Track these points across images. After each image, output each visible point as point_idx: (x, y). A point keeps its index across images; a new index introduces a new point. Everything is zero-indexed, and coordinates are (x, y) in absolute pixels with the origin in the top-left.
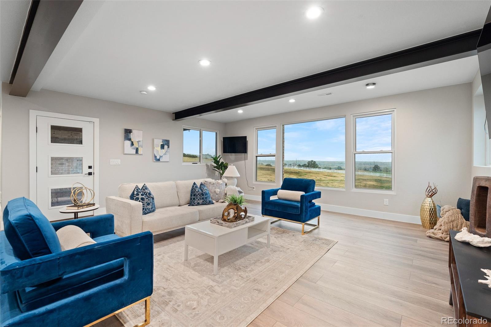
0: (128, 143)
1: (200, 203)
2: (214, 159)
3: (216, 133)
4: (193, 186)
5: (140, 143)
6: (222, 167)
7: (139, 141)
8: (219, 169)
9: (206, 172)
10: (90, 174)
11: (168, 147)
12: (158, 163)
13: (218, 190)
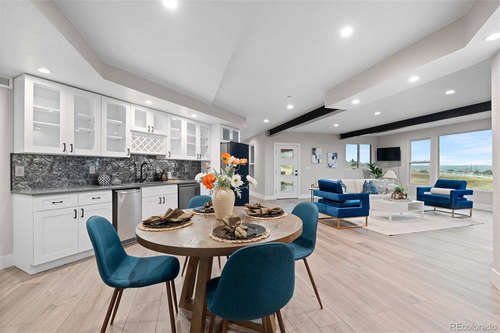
0: (314, 156)
1: (370, 193)
2: (370, 166)
3: (371, 146)
4: (365, 183)
5: (321, 156)
6: (378, 173)
7: (320, 155)
8: (374, 174)
9: (363, 175)
10: (296, 175)
11: (337, 158)
12: (330, 169)
13: (381, 186)
